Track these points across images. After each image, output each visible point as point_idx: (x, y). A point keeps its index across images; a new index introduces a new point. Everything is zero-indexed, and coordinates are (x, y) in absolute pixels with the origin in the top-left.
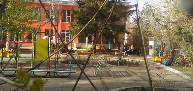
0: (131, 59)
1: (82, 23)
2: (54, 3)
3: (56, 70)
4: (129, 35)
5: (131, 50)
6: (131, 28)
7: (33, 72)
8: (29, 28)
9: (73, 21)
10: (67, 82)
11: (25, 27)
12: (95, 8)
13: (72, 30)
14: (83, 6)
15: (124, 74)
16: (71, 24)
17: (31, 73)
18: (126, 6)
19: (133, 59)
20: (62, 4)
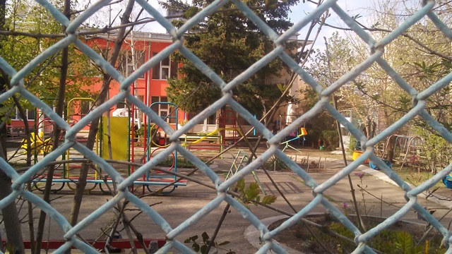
0: (302, 157)
1: (195, 80)
2: (135, 39)
3: (146, 179)
4: (297, 106)
5: (302, 137)
6: (301, 91)
7: (100, 184)
8: (85, 94)
9: (176, 76)
10: (170, 204)
11: (78, 92)
12: (222, 48)
13: (174, 95)
14: (196, 43)
15: (287, 188)
16: (171, 83)
17: (95, 186)
18: (289, 41)
19: (306, 157)
20: (151, 40)
